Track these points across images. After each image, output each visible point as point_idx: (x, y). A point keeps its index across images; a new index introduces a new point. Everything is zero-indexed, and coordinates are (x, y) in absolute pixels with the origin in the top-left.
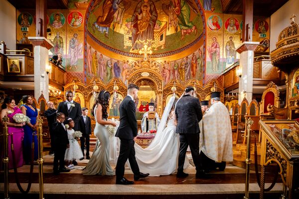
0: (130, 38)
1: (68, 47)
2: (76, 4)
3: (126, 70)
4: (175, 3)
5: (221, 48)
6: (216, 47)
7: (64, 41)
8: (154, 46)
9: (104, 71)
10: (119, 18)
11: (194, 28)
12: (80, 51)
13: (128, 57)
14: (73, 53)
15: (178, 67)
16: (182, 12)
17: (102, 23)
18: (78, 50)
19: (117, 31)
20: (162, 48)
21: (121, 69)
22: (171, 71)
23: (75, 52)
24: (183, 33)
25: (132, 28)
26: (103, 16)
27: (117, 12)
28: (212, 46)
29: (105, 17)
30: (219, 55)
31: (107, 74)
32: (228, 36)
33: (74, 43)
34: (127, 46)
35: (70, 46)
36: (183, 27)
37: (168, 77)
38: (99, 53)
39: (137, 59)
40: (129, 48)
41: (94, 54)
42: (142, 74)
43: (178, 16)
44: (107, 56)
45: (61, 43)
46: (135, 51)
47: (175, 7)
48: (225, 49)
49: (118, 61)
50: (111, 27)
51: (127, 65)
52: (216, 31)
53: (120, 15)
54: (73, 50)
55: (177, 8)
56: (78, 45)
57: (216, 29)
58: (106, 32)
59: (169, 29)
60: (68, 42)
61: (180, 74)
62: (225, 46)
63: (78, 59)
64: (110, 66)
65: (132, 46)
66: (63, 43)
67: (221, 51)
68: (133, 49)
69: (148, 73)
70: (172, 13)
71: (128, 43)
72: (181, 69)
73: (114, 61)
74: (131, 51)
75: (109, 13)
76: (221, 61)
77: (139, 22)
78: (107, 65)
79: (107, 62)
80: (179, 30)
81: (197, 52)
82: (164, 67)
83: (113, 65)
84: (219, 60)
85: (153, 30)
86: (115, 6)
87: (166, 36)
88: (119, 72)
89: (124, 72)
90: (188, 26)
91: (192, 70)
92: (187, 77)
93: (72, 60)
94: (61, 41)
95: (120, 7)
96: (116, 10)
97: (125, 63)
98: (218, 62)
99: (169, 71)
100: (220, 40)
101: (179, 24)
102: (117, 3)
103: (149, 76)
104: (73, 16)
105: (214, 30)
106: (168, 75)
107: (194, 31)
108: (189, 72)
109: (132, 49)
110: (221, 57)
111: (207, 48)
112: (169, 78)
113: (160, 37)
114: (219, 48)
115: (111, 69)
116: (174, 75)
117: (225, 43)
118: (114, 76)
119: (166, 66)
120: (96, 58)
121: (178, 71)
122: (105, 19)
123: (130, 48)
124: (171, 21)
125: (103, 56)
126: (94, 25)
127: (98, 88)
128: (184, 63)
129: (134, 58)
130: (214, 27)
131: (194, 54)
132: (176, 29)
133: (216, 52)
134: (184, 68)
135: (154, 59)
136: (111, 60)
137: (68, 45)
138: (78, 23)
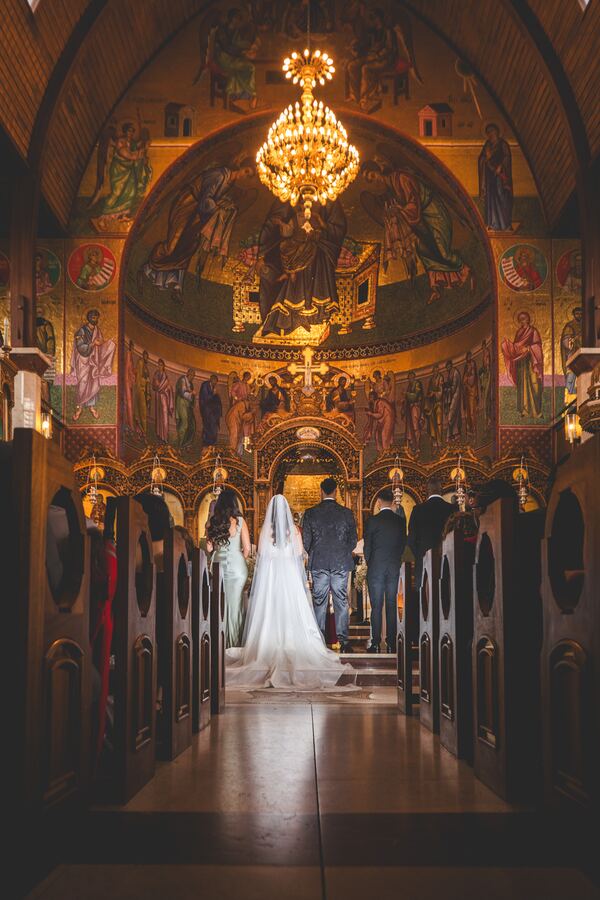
0: (253, 297)
1: (70, 353)
2: (94, 221)
3: (241, 406)
4: (402, 190)
5: (547, 344)
6: (529, 342)
7: (58, 332)
8: (337, 319)
9: (170, 414)
10: (217, 239)
11: (466, 271)
12: (108, 363)
13: (244, 360)
14: (87, 369)
15: (421, 392)
16: (428, 219)
17: (165, 260)
18: (102, 361)
19: (212, 279)
20: (367, 326)
21: (224, 401)
22: (399, 408)
23: (92, 368)
24: (433, 283)
25: (262, 263)
26: (168, 242)
27: (212, 221)
28: (517, 340)
29: (175, 241)
30: (540, 366)
31: (179, 422)
32: (566, 305)
33: (88, 338)
34: (245, 324)
35: (77, 347)
36: (433, 263)
37: (387, 425)
38: (153, 358)
39: (278, 365)
40: (250, 329)
41: (141, 363)
42: (298, 434)
43: (414, 229)
44: (178, 363)
45: (47, 340)
46: (273, 339)
47: (404, 204)
48: (558, 346)
49: (215, 376)
50: (192, 269)
51: (244, 390)
52: (528, 294)
53: (221, 227)
54: (85, 359)
55: (410, 206)
56: (100, 346)
57: (530, 288)
58: (175, 284)
59: (386, 265)
60: (71, 336)
61: (426, 417)
62: (558, 338)
63: (101, 388)
64: (186, 394)
65: (259, 321)
66: (53, 338)
67: (547, 355)
68: (264, 333)
69: (315, 430)
70: (394, 219)
71: (247, 314)
72: (433, 400)
73: (201, 377)
74: (257, 339)
75: (185, 229)
76: (547, 384)
77: (283, 244)
78: (179, 393)
79: (179, 383)
80: (421, 272)
81: (476, 350)
82: (375, 394)
83: (196, 392)
84: (540, 382)
85: (333, 267)
86: (207, 205)
87: (379, 289)
88: (218, 412)
89: (235, 412)
90: (449, 263)
91: (467, 407)
92: (451, 428)
93: (82, 389)
94: (50, 335)
95: (220, 207)
96: (210, 215)
97: (236, 380)
98: (536, 386)
99: (393, 405)
100: (540, 319)
101: (419, 253)
102: (214, 198)
103: (319, 439)
104: (86, 258)
105: (523, 288)
106: (388, 419)
107: (468, 280)
108: (457, 414)
109: (259, 333)
110: (548, 372)
111: (502, 345)
112: (392, 430)
113: (356, 291)
114: (539, 343)
115: (192, 403)
116: (409, 422)
117: (560, 329)
118: (200, 427)
119: (380, 387)
120: (146, 375)
121: (421, 408)
122: (173, 247)
123: (255, 327)
124: (392, 242)
125: (167, 364)
126: (141, 272)
127: (164, 475)
128: (439, 380)
129: (267, 363)
130: (520, 282)
131: (469, 354)
132: (412, 269)
133: (529, 356)
134: (442, 399)
135: (339, 365)
136: (191, 372)
137: (70, 345)
138: (99, 280)
